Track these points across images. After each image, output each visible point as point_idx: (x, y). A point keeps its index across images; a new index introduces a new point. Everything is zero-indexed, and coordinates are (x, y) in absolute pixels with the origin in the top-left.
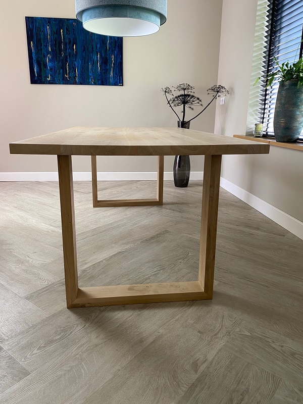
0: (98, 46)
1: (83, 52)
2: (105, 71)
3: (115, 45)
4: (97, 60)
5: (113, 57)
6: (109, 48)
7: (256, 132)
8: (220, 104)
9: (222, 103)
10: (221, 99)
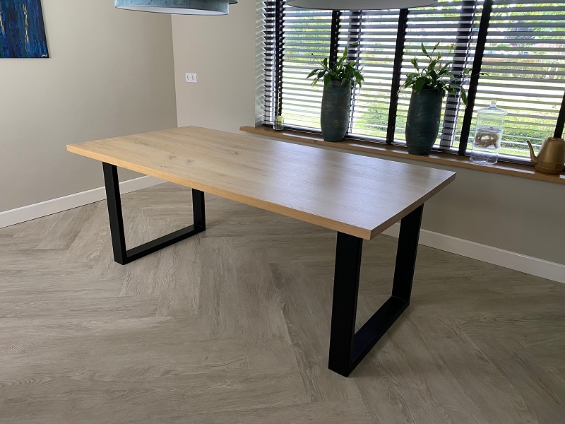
2: (15, 33)
5: (24, 8)
7: (276, 125)
8: (187, 81)
9: (190, 80)
10: (187, 74)
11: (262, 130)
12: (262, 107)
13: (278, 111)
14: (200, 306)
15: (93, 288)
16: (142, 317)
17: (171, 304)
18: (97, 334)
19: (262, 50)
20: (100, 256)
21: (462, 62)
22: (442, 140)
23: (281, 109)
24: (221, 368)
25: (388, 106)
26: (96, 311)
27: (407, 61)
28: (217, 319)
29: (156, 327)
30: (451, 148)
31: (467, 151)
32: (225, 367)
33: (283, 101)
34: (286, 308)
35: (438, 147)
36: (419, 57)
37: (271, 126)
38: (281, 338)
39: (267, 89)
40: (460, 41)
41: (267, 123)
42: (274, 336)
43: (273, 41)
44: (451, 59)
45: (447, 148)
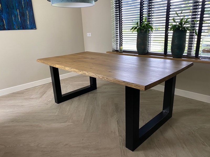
0: (17, 5)
1: (7, 8)
2: (24, 21)
3: (28, 5)
4: (18, 14)
5: (27, 12)
6: (24, 6)
7: (120, 50)
8: (88, 36)
9: (89, 36)
10: (88, 34)
11: (115, 52)
12: (115, 44)
13: (121, 45)
14: (84, 119)
15: (46, 112)
16: (61, 123)
17: (74, 118)
18: (44, 129)
19: (114, 22)
20: (51, 101)
21: (195, 18)
22: (188, 51)
23: (122, 44)
24: (88, 144)
25: (164, 39)
26: (45, 120)
27: (171, 20)
28: (90, 124)
29: (66, 127)
30: (192, 55)
31: (199, 55)
32: (90, 143)
33: (123, 41)
34: (119, 121)
35: (186, 55)
36: (176, 18)
37: (118, 51)
38: (115, 133)
39: (117, 36)
40: (194, 9)
41: (117, 50)
42: (112, 132)
43: (118, 18)
44: (190, 17)
45: (190, 55)
